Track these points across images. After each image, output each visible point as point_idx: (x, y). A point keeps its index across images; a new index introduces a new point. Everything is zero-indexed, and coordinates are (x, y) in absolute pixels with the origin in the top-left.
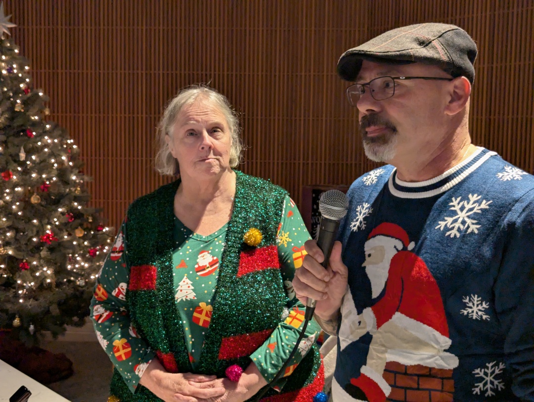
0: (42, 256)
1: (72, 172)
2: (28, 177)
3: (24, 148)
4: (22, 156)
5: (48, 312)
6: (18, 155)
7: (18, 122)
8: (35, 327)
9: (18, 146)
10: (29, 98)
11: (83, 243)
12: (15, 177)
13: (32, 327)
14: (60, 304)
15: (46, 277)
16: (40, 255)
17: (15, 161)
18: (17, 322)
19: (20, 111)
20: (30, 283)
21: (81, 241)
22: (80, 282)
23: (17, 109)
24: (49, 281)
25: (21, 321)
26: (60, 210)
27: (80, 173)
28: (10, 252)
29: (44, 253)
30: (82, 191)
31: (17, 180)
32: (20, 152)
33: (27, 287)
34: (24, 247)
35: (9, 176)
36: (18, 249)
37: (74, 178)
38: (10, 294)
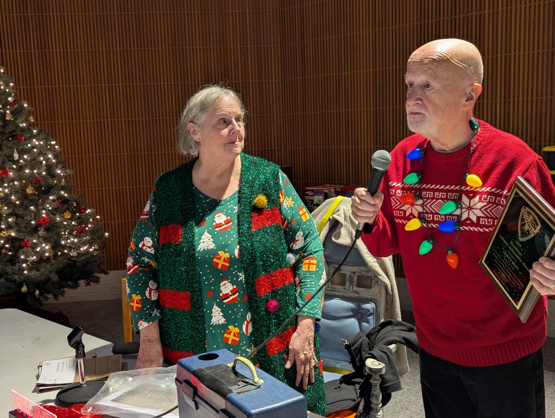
0: (41, 235)
1: (57, 167)
2: (22, 173)
3: (17, 150)
4: (16, 156)
5: (49, 279)
6: (12, 156)
7: (9, 129)
8: (40, 292)
9: (11, 148)
10: (16, 110)
11: (71, 223)
12: (11, 174)
13: (37, 292)
14: (57, 273)
15: (45, 252)
16: (39, 235)
17: (10, 161)
18: (24, 289)
19: (10, 120)
20: (32, 257)
21: (70, 221)
22: (73, 254)
23: (7, 118)
24: (47, 254)
25: (28, 288)
26: (51, 198)
27: (64, 168)
28: (13, 234)
29: (41, 233)
30: (67, 182)
31: (13, 176)
32: (13, 152)
33: (30, 261)
34: (23, 229)
35: (6, 173)
36: (18, 231)
37: (59, 172)
38: (16, 268)
